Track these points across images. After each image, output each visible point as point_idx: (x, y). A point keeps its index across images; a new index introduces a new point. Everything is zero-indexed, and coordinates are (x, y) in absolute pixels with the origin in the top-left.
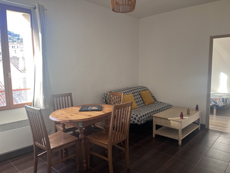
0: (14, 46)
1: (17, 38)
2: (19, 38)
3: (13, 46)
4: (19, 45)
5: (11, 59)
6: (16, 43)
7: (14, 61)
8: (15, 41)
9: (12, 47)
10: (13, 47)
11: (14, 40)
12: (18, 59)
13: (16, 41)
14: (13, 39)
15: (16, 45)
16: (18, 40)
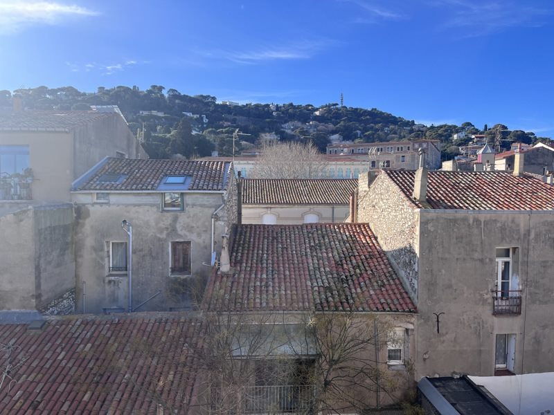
0: (402, 148)
1: (409, 128)
2: (413, 129)
3: (400, 146)
4: (412, 143)
5: (397, 174)
6: (405, 140)
7: (404, 179)
8: (404, 137)
9: (398, 148)
10: (398, 150)
11: (402, 134)
12: (411, 174)
13: (406, 135)
14: (400, 133)
15: (406, 144)
16: (410, 133)
